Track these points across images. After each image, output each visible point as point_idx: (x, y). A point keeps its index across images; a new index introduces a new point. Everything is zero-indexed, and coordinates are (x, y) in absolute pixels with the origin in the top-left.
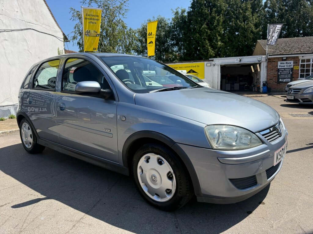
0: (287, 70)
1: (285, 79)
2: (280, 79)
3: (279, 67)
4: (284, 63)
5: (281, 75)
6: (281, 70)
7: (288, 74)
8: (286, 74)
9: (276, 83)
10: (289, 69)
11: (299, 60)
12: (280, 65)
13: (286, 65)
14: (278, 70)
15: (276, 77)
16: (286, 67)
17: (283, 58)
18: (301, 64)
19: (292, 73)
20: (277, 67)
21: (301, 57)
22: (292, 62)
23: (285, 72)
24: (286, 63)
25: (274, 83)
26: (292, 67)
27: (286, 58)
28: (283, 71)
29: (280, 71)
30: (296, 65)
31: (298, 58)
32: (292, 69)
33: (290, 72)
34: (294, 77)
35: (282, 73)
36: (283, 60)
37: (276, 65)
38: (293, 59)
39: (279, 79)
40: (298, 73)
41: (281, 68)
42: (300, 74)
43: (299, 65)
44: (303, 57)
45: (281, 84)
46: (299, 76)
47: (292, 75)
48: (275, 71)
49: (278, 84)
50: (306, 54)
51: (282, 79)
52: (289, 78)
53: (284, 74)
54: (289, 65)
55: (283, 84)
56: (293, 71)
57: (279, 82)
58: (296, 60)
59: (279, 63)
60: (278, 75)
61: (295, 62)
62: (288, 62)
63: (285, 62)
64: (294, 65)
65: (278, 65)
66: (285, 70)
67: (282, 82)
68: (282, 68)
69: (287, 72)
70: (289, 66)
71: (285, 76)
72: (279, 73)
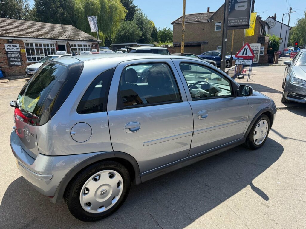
0: (15, 53)
1: (16, 62)
2: (11, 63)
3: (7, 50)
4: (11, 46)
5: (11, 58)
6: (10, 52)
7: (17, 57)
8: (16, 57)
9: (8, 67)
10: (17, 52)
11: (24, 44)
12: (7, 47)
13: (13, 48)
14: (7, 53)
15: (6, 60)
16: (13, 50)
17: (9, 40)
18: (26, 48)
19: (21, 56)
20: (4, 49)
21: (25, 41)
22: (18, 45)
23: (14, 55)
24: (13, 46)
25: (6, 67)
26: (19, 50)
27: (12, 41)
28: (11, 53)
29: (9, 54)
30: (22, 49)
31: (22, 41)
32: (20, 52)
33: (18, 55)
34: (23, 60)
35: (11, 56)
36: (9, 42)
37: (3, 47)
38: (18, 42)
39: (9, 62)
40: (26, 57)
41: (8, 50)
42: (27, 57)
43: (24, 49)
44: (27, 41)
45: (12, 67)
46: (26, 59)
47: (21, 58)
48: (4, 53)
49: (10, 68)
50: (29, 38)
51: (13, 62)
52: (19, 61)
53: (13, 57)
54: (16, 47)
55: (15, 67)
56: (21, 54)
57: (11, 66)
58: (21, 43)
59: (6, 45)
60: (8, 58)
61: (20, 45)
62: (14, 44)
63: (11, 44)
64: (20, 49)
65: (5, 47)
66: (13, 53)
67: (13, 65)
68: (10, 50)
69: (16, 55)
70: (16, 49)
71: (15, 59)
72: (9, 56)
